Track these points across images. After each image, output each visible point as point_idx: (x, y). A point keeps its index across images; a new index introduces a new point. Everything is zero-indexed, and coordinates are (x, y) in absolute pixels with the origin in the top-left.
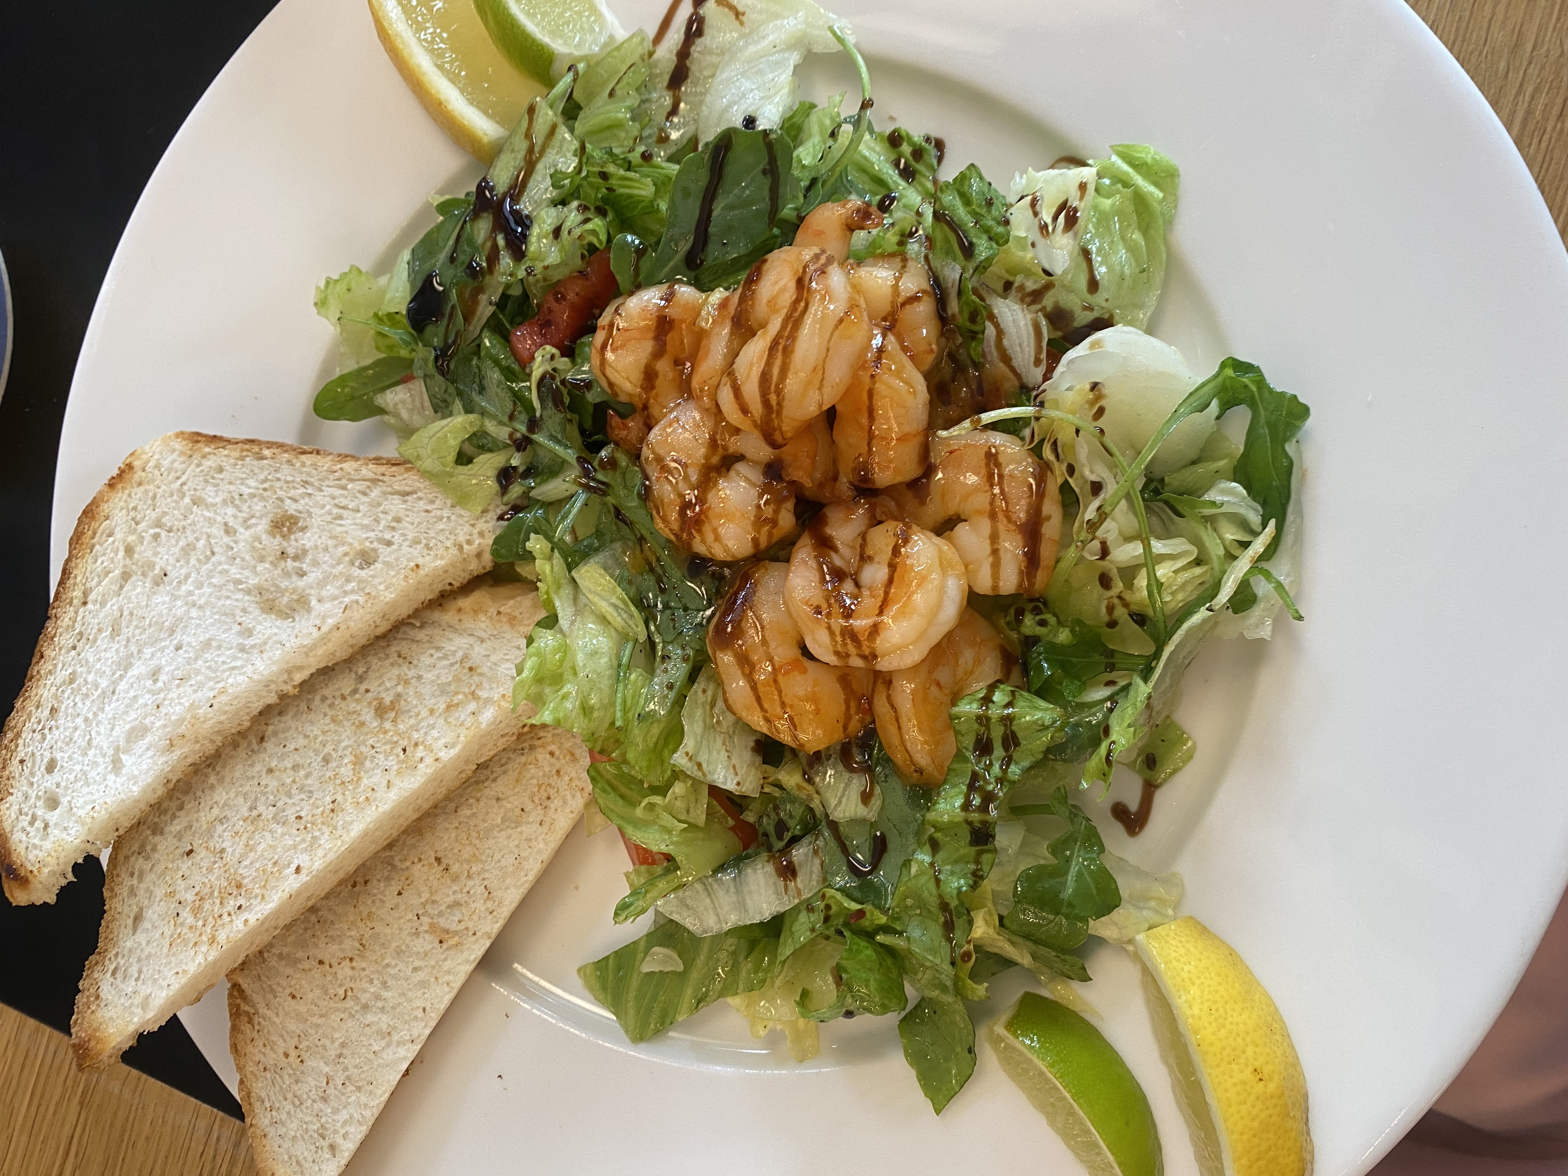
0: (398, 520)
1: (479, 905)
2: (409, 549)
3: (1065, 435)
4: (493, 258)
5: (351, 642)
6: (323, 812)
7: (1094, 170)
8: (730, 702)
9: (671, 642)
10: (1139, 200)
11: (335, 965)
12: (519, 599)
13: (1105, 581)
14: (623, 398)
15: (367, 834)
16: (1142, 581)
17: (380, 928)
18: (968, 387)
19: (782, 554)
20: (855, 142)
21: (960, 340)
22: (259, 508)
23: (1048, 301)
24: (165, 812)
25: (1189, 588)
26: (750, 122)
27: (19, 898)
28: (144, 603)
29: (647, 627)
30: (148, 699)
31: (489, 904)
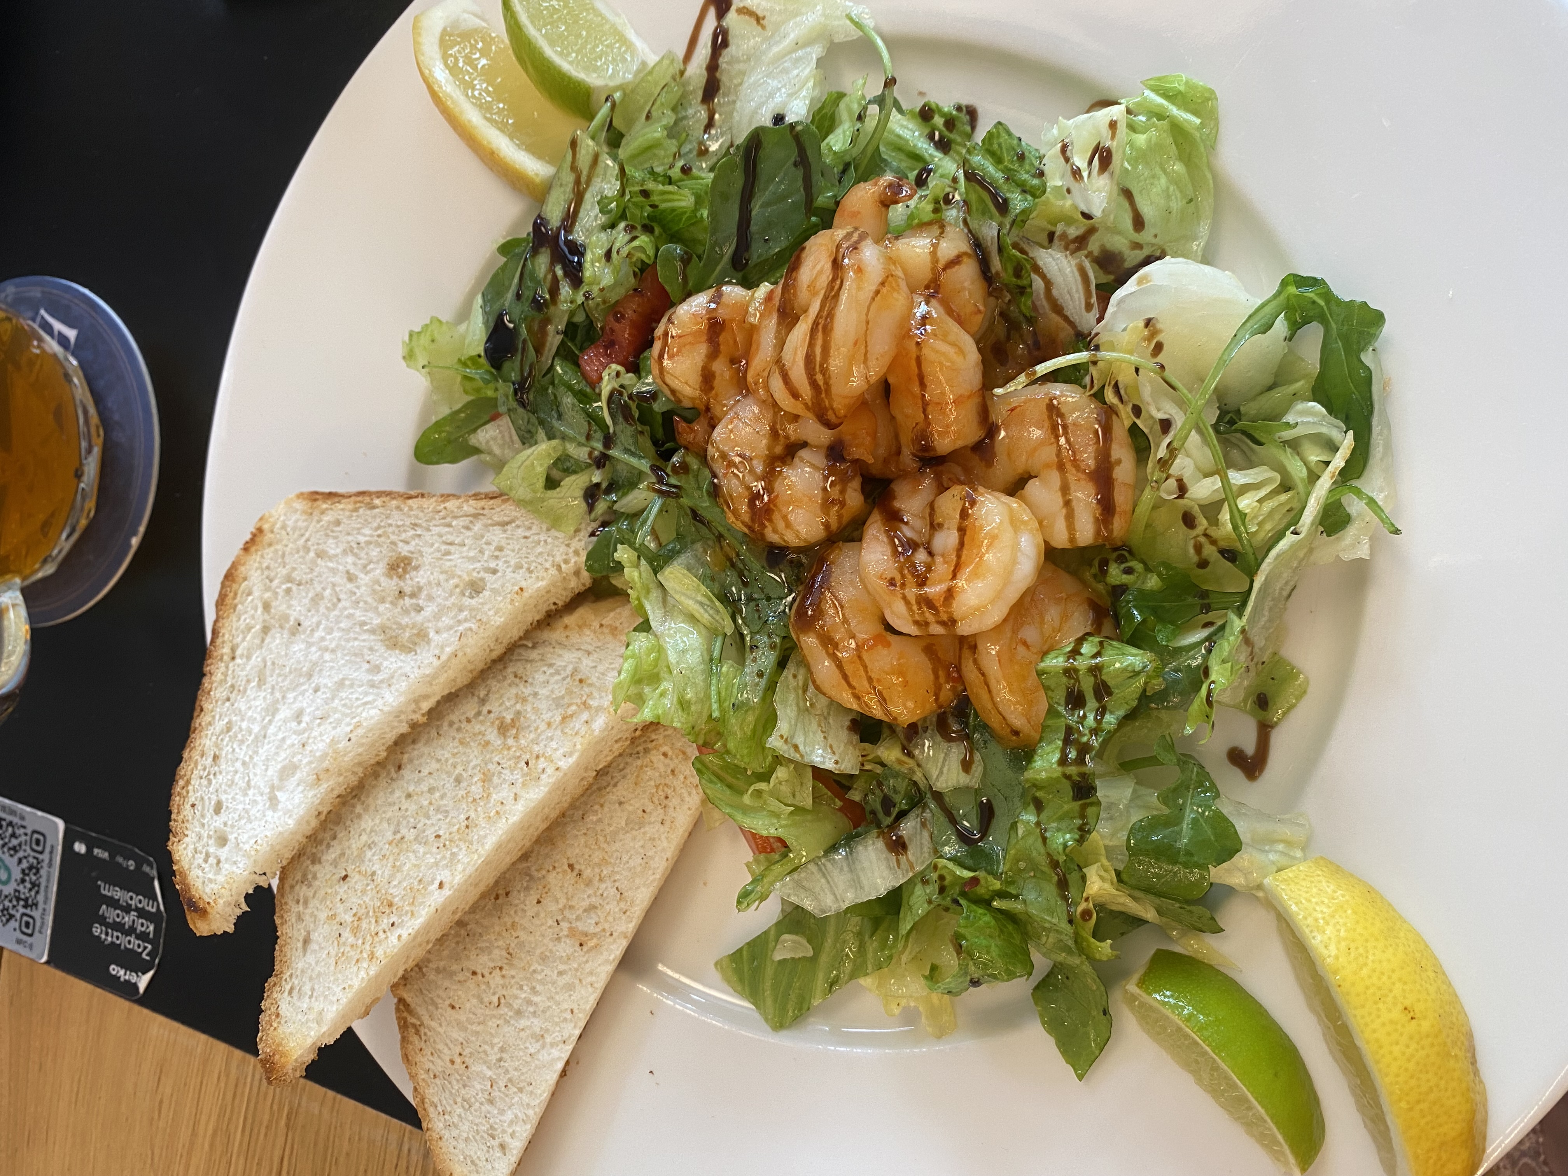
0: (500, 549)
1: (613, 907)
2: (512, 575)
3: (1125, 377)
4: (554, 291)
5: (470, 667)
6: (459, 830)
7: (1122, 108)
8: (818, 682)
9: (758, 632)
10: (1177, 130)
11: (486, 974)
12: (618, 610)
13: (1188, 520)
14: (687, 403)
15: (500, 846)
16: (1225, 516)
17: (523, 936)
18: (1024, 343)
19: (856, 534)
20: (883, 121)
21: (1008, 297)
22: (375, 553)
23: (1094, 245)
24: (321, 842)
25: (1277, 517)
26: (779, 119)
27: (202, 928)
28: (283, 653)
29: (734, 620)
30: (294, 739)
31: (622, 905)
